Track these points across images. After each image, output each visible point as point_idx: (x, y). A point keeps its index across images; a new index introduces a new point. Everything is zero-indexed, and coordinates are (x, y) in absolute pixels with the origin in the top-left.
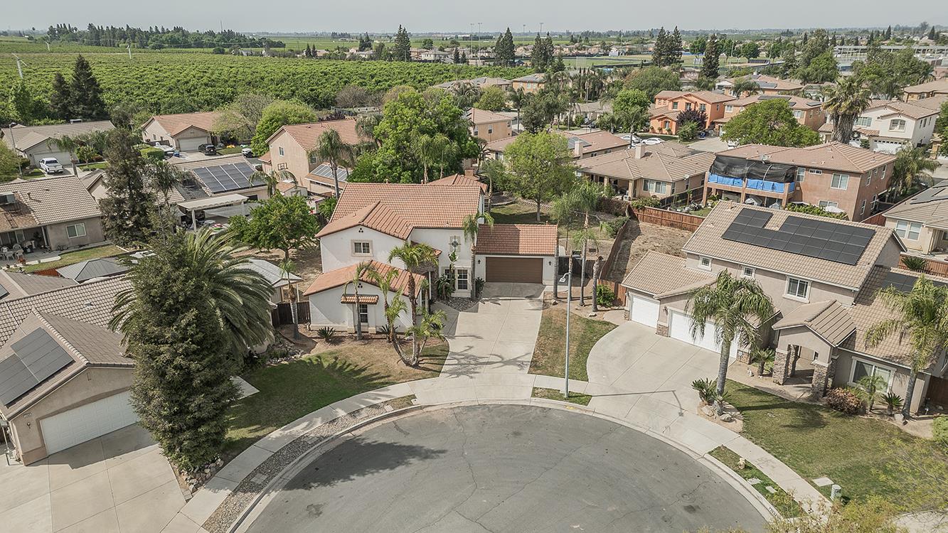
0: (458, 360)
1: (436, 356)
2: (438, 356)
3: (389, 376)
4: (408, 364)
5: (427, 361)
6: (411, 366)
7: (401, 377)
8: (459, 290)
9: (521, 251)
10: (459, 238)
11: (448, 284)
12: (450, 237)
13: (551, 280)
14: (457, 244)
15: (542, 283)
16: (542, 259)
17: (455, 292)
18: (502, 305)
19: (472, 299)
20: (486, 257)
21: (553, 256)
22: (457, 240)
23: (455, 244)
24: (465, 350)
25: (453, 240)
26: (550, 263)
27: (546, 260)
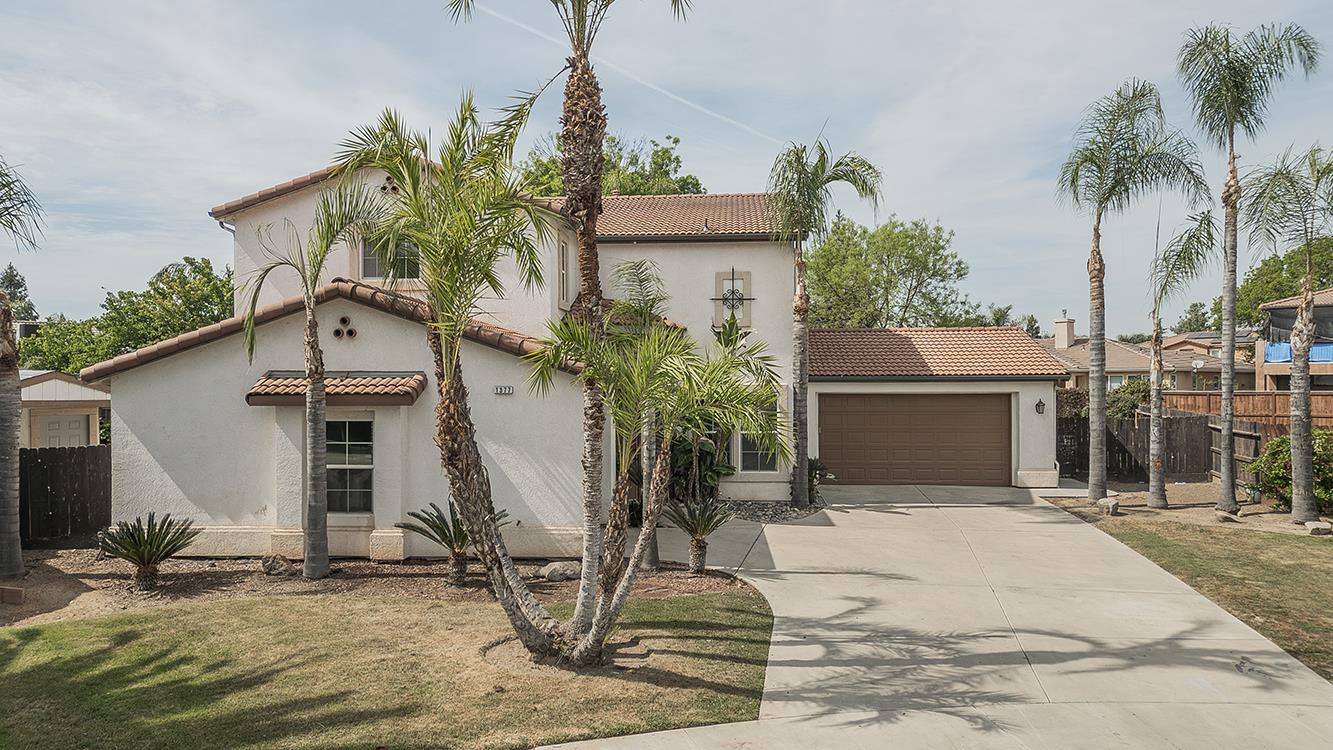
0: (827, 644)
1: (709, 626)
2: (720, 627)
3: (404, 711)
4: (546, 650)
5: (660, 644)
6: (567, 663)
7: (493, 715)
8: (745, 475)
9: (937, 370)
10: (746, 277)
11: (710, 441)
12: (717, 274)
13: (1045, 469)
14: (741, 300)
15: (1010, 485)
16: (1009, 396)
17: (733, 478)
18: (920, 515)
19: (795, 502)
20: (821, 395)
21: (1051, 380)
22: (739, 286)
23: (733, 300)
24: (852, 611)
25: (727, 286)
26: (1040, 407)
27: (1026, 398)
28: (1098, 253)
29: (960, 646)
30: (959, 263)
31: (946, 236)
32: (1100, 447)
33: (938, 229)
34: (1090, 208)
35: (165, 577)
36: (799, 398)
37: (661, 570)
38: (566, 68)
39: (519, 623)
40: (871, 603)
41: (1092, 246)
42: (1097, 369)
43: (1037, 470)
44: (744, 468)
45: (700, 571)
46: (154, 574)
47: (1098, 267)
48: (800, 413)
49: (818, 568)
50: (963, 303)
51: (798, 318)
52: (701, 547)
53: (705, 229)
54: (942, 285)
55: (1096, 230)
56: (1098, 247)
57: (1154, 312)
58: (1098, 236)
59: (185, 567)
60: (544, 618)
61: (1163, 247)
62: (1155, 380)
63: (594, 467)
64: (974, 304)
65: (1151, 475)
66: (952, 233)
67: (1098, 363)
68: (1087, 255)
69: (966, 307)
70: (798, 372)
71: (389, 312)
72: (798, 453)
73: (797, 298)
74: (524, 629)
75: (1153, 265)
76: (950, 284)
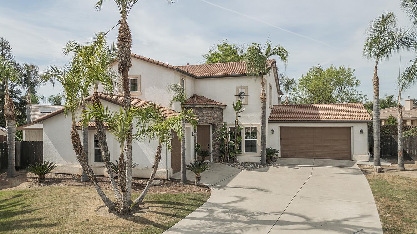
0: (211, 212)
2: (182, 204)
4: (113, 209)
5: (154, 209)
6: (118, 213)
8: (246, 153)
9: (322, 118)
10: (247, 88)
11: (233, 142)
12: (237, 87)
13: (364, 155)
14: (244, 95)
15: (351, 160)
16: (350, 128)
17: (242, 155)
18: (302, 169)
19: (262, 163)
20: (281, 127)
21: (366, 122)
22: (244, 91)
23: (242, 96)
24: (234, 202)
25: (240, 91)
26: (361, 132)
27: (356, 129)
28: (377, 75)
29: (257, 217)
30: (357, 80)
31: (352, 71)
32: (377, 147)
33: (349, 69)
34: (374, 59)
35: (47, 179)
36: (262, 128)
37: (188, 184)
38: (118, 24)
39: (104, 199)
40: (242, 199)
41: (374, 73)
42: (376, 118)
43: (361, 154)
44: (246, 151)
45: (199, 185)
46: (44, 178)
47: (376, 81)
48: (263, 133)
49: (241, 186)
50: (360, 95)
51: (262, 101)
52: (199, 178)
53: (233, 73)
54: (351, 88)
55: (376, 67)
56: (376, 73)
57: (399, 97)
58: (376, 69)
59: (53, 176)
60: (119, 198)
61: (402, 72)
62: (399, 122)
63: (128, 151)
64: (364, 95)
65: (398, 158)
66: (354, 70)
67: (376, 116)
68: (373, 76)
69: (361, 96)
70: (262, 119)
71: (110, 102)
72: (262, 147)
73: (261, 94)
74: (107, 201)
75: (398, 79)
76: (354, 88)
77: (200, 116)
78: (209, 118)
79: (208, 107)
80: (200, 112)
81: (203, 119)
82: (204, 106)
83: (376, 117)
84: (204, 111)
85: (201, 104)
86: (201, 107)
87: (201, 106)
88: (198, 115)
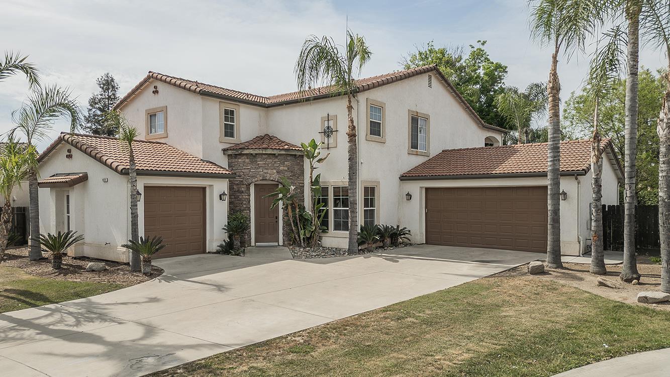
8: (336, 233)
12: (322, 118)
13: (571, 242)
14: (332, 132)
17: (328, 235)
19: (349, 251)
20: (426, 188)
23: (328, 132)
25: (326, 124)
26: (563, 195)
44: (335, 229)
47: (551, 86)
55: (555, 58)
58: (555, 62)
77: (253, 169)
78: (269, 171)
79: (264, 152)
80: (252, 162)
81: (257, 173)
82: (257, 151)
83: (551, 161)
84: (259, 159)
85: (252, 148)
86: (252, 154)
87: (251, 151)
88: (248, 167)
